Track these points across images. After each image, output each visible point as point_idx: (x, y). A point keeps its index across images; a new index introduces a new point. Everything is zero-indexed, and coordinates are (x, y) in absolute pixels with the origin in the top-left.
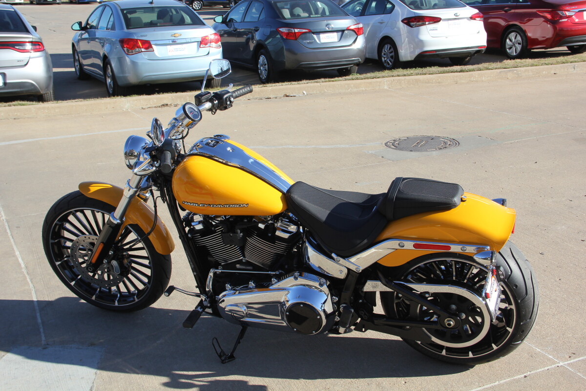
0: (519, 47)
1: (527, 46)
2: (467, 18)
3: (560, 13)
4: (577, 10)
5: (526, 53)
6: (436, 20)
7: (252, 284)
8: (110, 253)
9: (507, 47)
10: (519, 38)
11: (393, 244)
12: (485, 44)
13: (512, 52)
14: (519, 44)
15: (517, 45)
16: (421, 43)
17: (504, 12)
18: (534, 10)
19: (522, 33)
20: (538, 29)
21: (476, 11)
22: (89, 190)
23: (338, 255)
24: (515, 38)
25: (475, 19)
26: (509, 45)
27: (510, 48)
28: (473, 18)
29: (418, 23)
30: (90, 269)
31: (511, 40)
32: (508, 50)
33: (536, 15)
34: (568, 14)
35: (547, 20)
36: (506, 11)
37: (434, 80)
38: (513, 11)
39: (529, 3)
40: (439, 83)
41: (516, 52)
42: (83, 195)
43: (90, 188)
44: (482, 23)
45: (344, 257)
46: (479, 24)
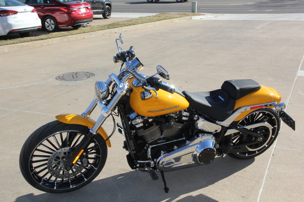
0: (53, 26)
1: (57, 25)
2: (30, 11)
3: (71, 9)
4: (78, 8)
5: (57, 29)
6: (15, 13)
9: (46, 26)
10: (52, 22)
11: (242, 110)
12: (41, 25)
13: (50, 29)
14: (53, 24)
15: (52, 25)
17: (41, 8)
18: (58, 8)
19: (54, 19)
20: (62, 17)
21: (32, 8)
23: (220, 121)
24: (50, 22)
25: (34, 12)
26: (47, 25)
27: (48, 27)
28: (33, 11)
29: (5, 14)
31: (48, 23)
32: (47, 28)
33: (59, 10)
34: (75, 9)
35: (65, 13)
36: (42, 8)
37: (31, 45)
38: (46, 8)
39: (54, 4)
40: (34, 46)
41: (52, 29)
43: (66, 118)
44: (37, 14)
45: (222, 121)
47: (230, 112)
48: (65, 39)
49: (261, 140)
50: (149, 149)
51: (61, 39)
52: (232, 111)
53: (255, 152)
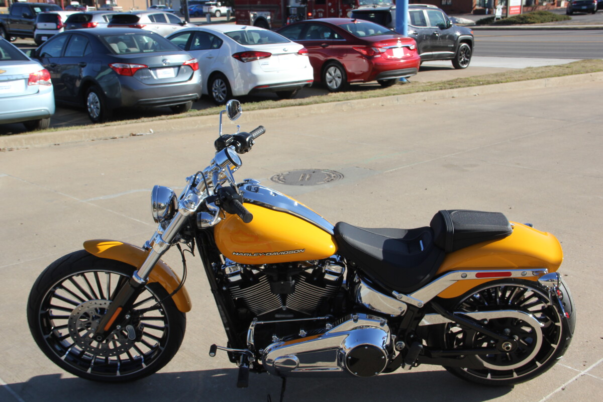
0: (339, 81)
1: (347, 79)
2: (295, 53)
3: (374, 49)
4: (388, 47)
5: (345, 87)
6: (267, 55)
7: (302, 332)
8: (127, 318)
9: (328, 80)
10: (338, 72)
11: (456, 276)
12: (312, 78)
13: (333, 85)
14: (339, 77)
15: (337, 79)
16: (254, 78)
17: (321, 48)
18: (351, 47)
19: (342, 67)
20: (355, 64)
21: (301, 47)
22: (98, 250)
23: (399, 292)
24: (335, 72)
25: (301, 54)
26: (329, 79)
27: (330, 82)
28: (299, 53)
29: (249, 58)
30: (99, 338)
31: (330, 74)
32: (328, 84)
33: (352, 51)
34: (380, 50)
35: (362, 56)
36: (324, 47)
37: (277, 114)
38: (330, 47)
39: (345, 40)
40: (282, 116)
41: (336, 86)
42: (91, 255)
43: (99, 247)
44: (307, 58)
45: (406, 294)
46: (305, 59)
47: (425, 277)
48: (345, 106)
49: (508, 348)
50: (252, 328)
51: (336, 105)
52: (428, 276)
53: (510, 373)
